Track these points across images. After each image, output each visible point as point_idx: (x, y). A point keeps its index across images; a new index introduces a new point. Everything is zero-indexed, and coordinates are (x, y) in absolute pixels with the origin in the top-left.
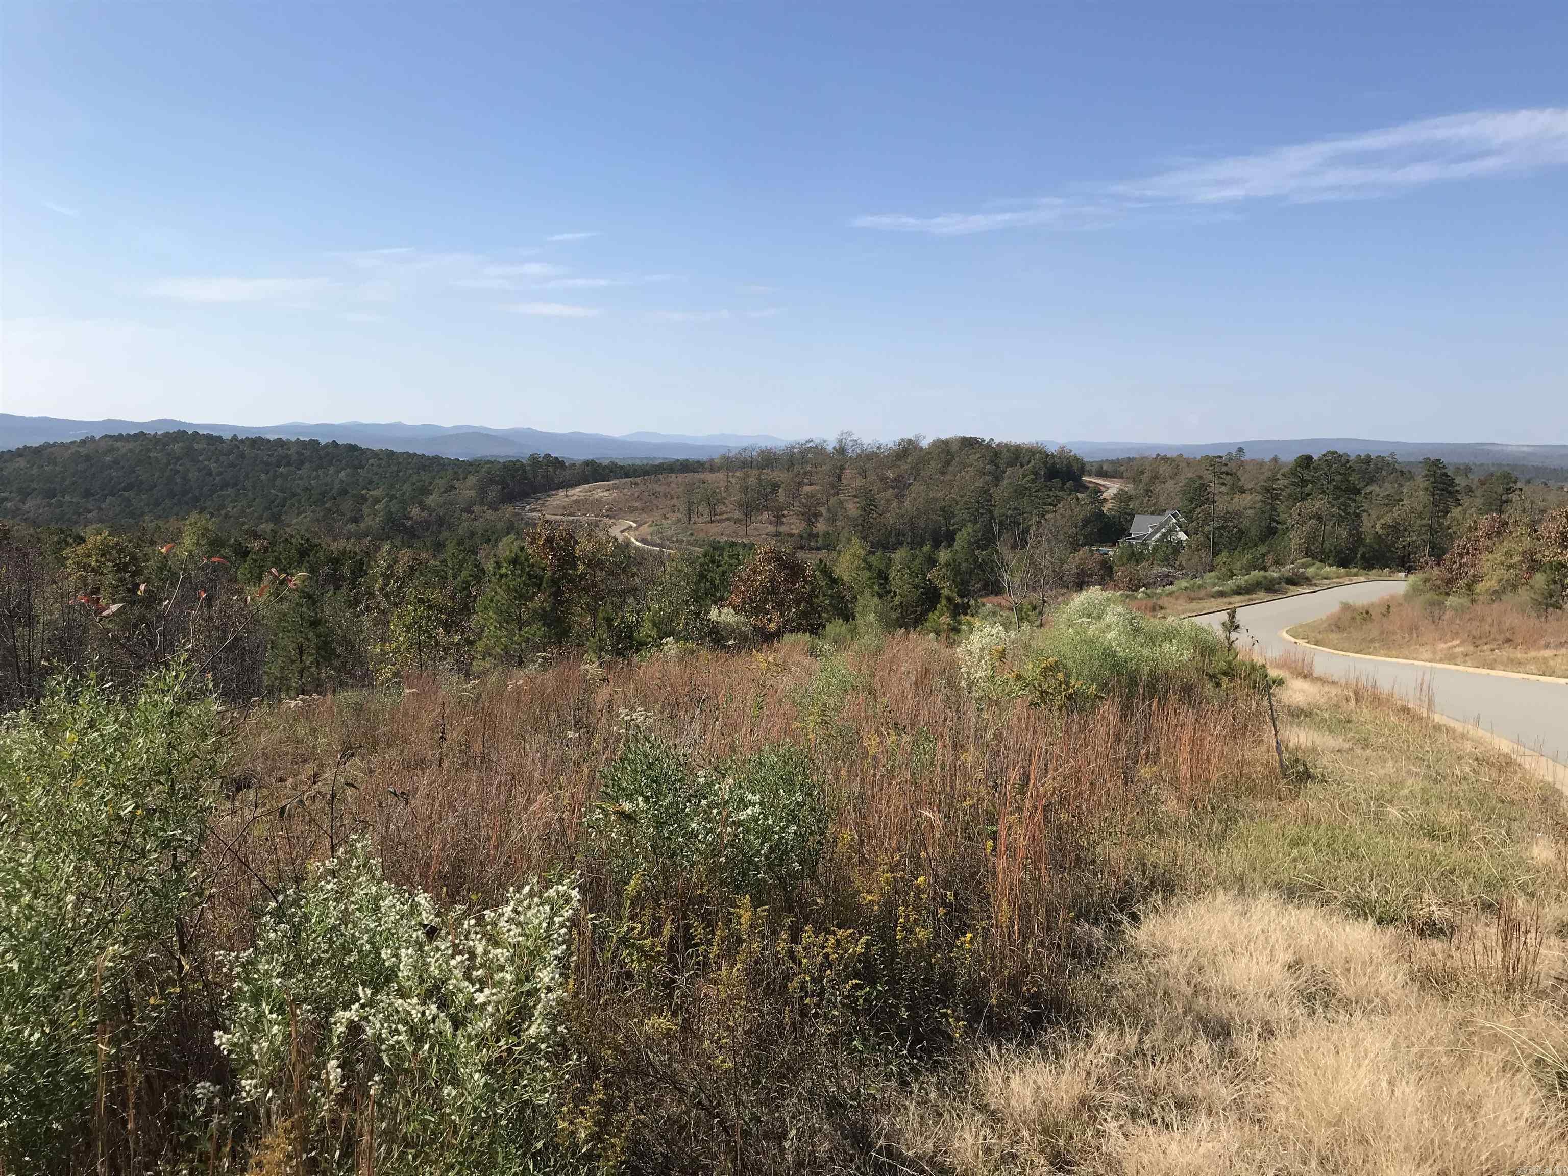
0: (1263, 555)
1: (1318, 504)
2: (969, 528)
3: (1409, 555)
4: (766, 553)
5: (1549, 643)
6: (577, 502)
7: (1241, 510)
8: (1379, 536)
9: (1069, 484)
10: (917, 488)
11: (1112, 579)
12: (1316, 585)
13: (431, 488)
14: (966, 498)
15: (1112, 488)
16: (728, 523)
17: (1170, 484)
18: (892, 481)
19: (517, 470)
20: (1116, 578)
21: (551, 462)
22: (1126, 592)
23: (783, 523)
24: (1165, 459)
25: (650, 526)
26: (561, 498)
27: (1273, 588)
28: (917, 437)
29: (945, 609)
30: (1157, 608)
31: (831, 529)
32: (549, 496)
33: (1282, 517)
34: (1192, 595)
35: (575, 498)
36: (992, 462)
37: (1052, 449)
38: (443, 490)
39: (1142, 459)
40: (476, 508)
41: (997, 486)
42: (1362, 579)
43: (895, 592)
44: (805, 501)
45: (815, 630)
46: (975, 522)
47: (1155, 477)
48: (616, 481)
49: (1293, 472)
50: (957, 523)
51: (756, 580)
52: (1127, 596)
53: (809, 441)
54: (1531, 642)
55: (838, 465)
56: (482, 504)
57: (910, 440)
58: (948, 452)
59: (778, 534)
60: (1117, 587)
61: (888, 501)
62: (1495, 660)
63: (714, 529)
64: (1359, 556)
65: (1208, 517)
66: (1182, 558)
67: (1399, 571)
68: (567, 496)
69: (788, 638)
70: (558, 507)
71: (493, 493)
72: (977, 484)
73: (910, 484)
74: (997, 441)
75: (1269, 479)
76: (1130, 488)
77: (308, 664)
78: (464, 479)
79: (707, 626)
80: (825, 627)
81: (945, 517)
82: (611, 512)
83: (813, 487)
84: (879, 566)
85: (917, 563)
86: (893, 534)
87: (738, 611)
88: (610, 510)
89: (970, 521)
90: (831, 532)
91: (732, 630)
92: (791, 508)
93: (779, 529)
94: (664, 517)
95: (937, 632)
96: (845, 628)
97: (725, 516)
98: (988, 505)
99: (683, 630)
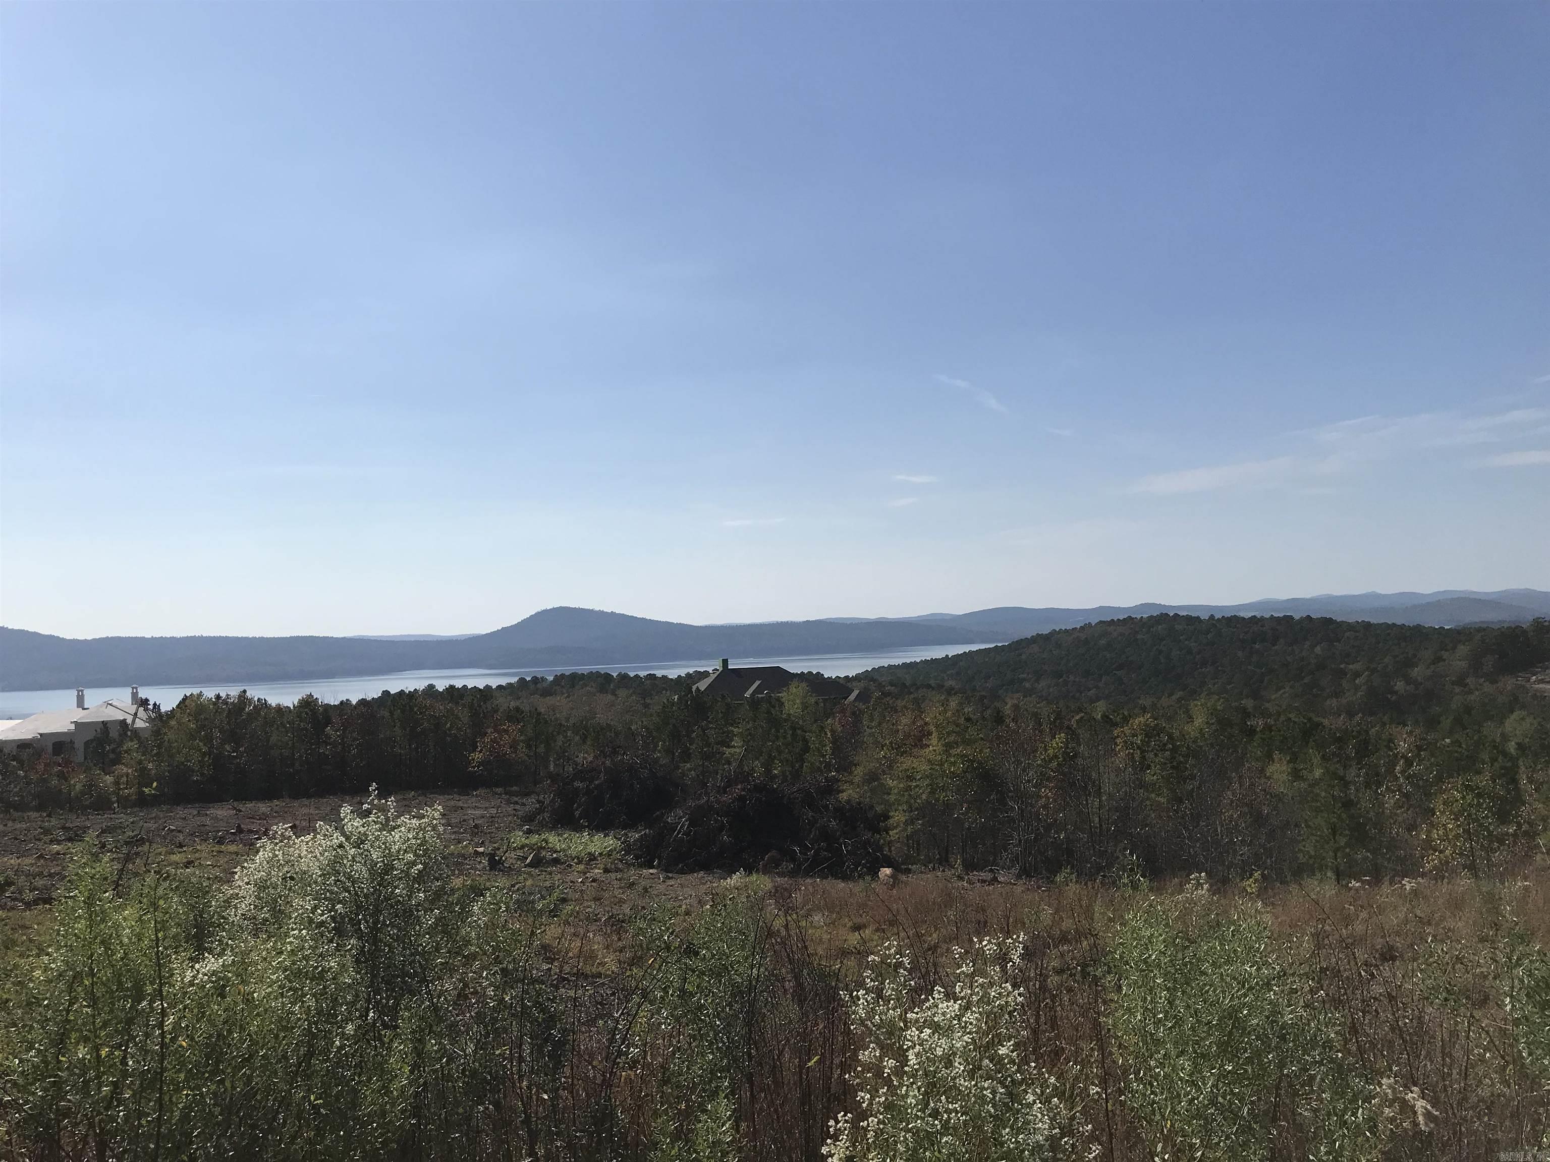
13: (1416, 660)
19: (1517, 637)
38: (1428, 662)
40: (1470, 681)
56: (1477, 676)
71: (1488, 664)
77: (1342, 844)
78: (1454, 648)
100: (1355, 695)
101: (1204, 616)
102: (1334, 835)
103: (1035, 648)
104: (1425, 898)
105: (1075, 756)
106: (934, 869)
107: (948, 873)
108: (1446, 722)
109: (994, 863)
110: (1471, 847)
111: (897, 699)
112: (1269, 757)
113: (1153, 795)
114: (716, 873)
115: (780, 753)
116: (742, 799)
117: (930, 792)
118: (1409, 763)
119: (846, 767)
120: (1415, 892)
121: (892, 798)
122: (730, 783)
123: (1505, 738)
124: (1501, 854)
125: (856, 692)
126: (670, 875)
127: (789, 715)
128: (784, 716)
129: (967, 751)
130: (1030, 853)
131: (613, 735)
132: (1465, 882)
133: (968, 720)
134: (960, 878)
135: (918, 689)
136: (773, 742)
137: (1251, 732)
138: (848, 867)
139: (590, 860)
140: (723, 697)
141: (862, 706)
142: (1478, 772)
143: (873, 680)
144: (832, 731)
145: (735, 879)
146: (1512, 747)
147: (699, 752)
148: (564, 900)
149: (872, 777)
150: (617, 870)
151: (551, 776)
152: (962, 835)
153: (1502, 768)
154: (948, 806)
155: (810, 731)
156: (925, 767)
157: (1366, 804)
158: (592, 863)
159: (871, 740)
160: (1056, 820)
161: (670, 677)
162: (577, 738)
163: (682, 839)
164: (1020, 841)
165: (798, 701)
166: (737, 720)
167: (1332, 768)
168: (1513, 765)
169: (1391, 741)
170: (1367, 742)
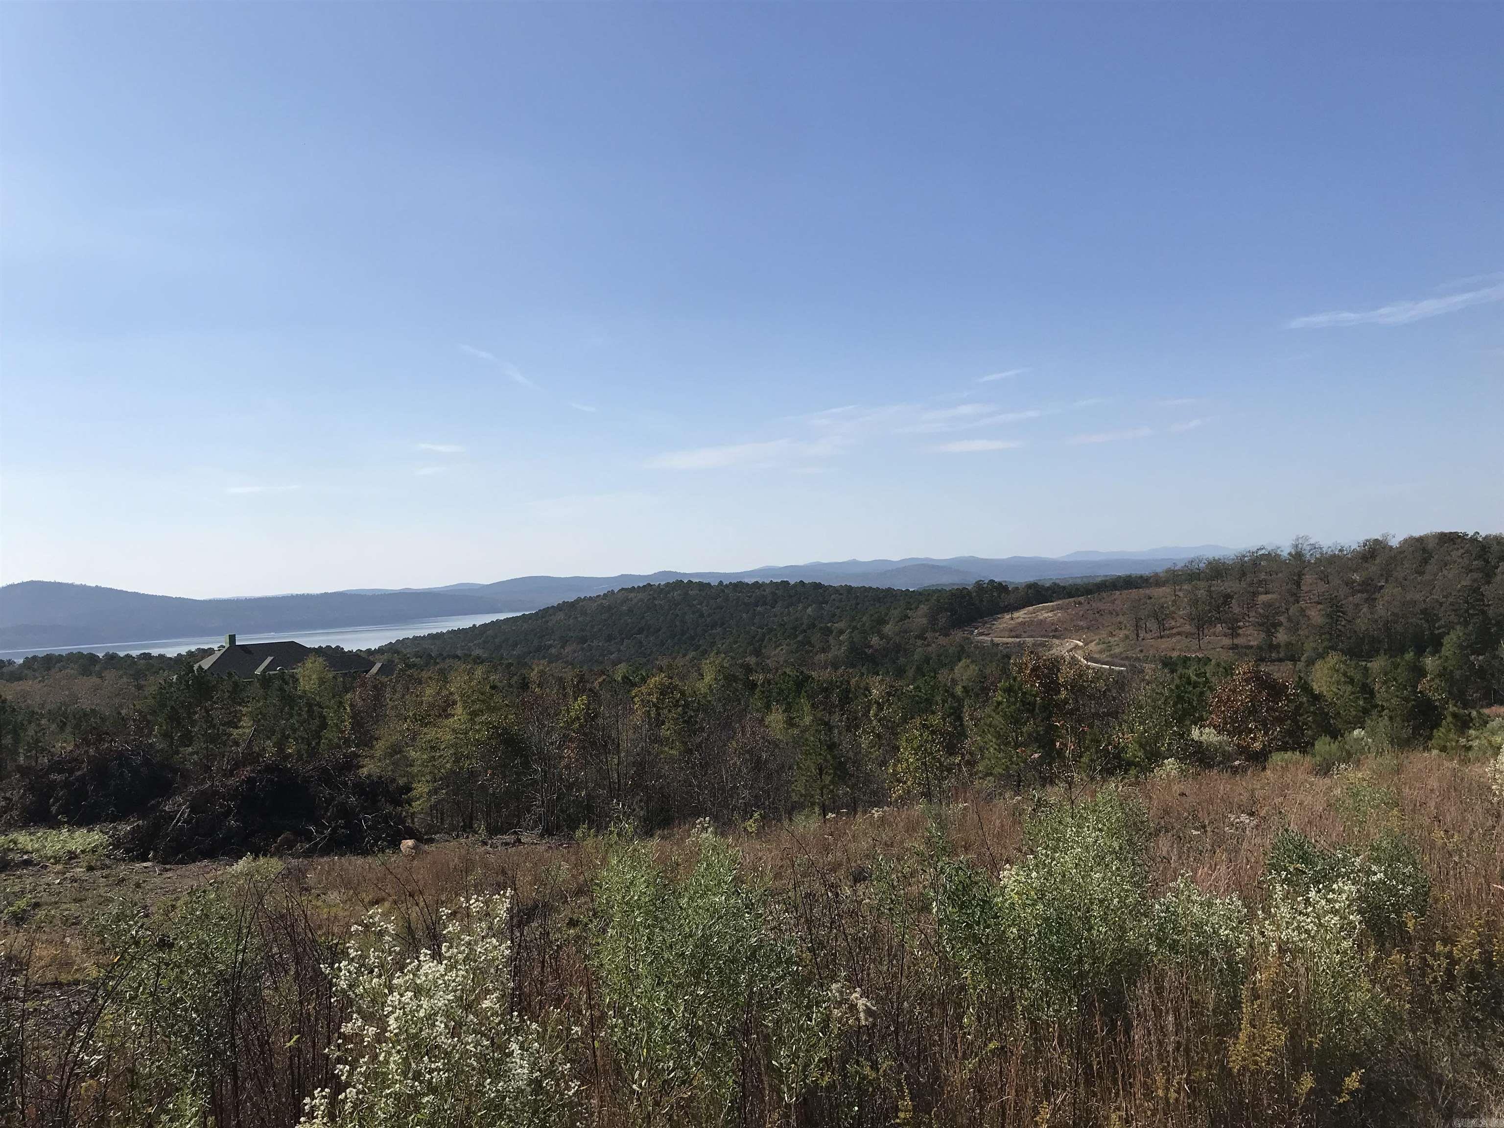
2: (1459, 631)
4: (1244, 673)
6: (1023, 624)
10: (1391, 591)
13: (887, 618)
14: (1451, 599)
16: (1178, 637)
18: (1359, 585)
19: (964, 597)
21: (996, 588)
23: (1239, 635)
25: (1098, 644)
26: (1007, 620)
28: (1385, 536)
29: (1451, 726)
31: (1293, 639)
32: (995, 620)
35: (1020, 620)
36: (1480, 557)
38: (897, 619)
40: (929, 635)
41: (1489, 583)
43: (1383, 706)
44: (1261, 611)
45: (1305, 748)
46: (1466, 624)
48: (1060, 602)
50: (1444, 627)
51: (1237, 701)
55: (1296, 570)
56: (935, 631)
57: (1376, 540)
58: (1424, 550)
59: (1235, 647)
61: (1357, 605)
63: (1164, 644)
68: (1012, 619)
69: (1277, 758)
70: (1003, 630)
71: (942, 620)
72: (1463, 583)
73: (1382, 587)
74: (1483, 534)
77: (827, 782)
78: (917, 608)
79: (1191, 745)
80: (1313, 745)
81: (1427, 621)
82: (1058, 631)
83: (1269, 596)
84: (1358, 677)
85: (1403, 675)
86: (1366, 641)
87: (1220, 731)
88: (1056, 630)
89: (1459, 623)
90: (1294, 642)
91: (1216, 750)
92: (1247, 618)
93: (1236, 641)
94: (1112, 635)
95: (1443, 749)
96: (1334, 747)
97: (1174, 631)
98: (1479, 605)
99: (1168, 750)
100: (838, 650)
101: (714, 583)
102: (821, 774)
103: (561, 616)
104: (890, 825)
105: (596, 716)
106: (457, 836)
107: (472, 838)
108: (911, 673)
109: (518, 825)
110: (927, 778)
111: (422, 670)
112: (768, 707)
113: (666, 749)
114: (222, 860)
115: (294, 731)
116: (250, 781)
117: (454, 762)
118: (880, 707)
119: (367, 741)
120: (882, 819)
121: (415, 770)
122: (238, 765)
123: (954, 682)
124: (950, 781)
125: (378, 665)
126: (168, 867)
127: (305, 691)
128: (299, 693)
129: (494, 718)
130: (553, 812)
131: (98, 721)
132: (920, 807)
133: (493, 687)
134: (485, 843)
135: (444, 659)
136: (287, 720)
137: (753, 686)
138: (368, 842)
139: (71, 859)
140: (230, 675)
141: (385, 679)
142: (933, 713)
143: (398, 652)
144: (351, 705)
145: (242, 865)
146: (958, 690)
147: (203, 735)
148: (37, 905)
149: (395, 750)
150: (104, 867)
151: (20, 769)
152: (487, 801)
153: (950, 708)
154: (473, 774)
155: (327, 707)
156: (450, 737)
157: (845, 745)
158: (72, 861)
159: (393, 713)
160: (577, 779)
161: (168, 656)
162: (53, 727)
163: (182, 828)
164: (543, 802)
165: (314, 677)
166: (246, 699)
167: (819, 715)
168: (959, 705)
169: (867, 689)
170: (848, 691)
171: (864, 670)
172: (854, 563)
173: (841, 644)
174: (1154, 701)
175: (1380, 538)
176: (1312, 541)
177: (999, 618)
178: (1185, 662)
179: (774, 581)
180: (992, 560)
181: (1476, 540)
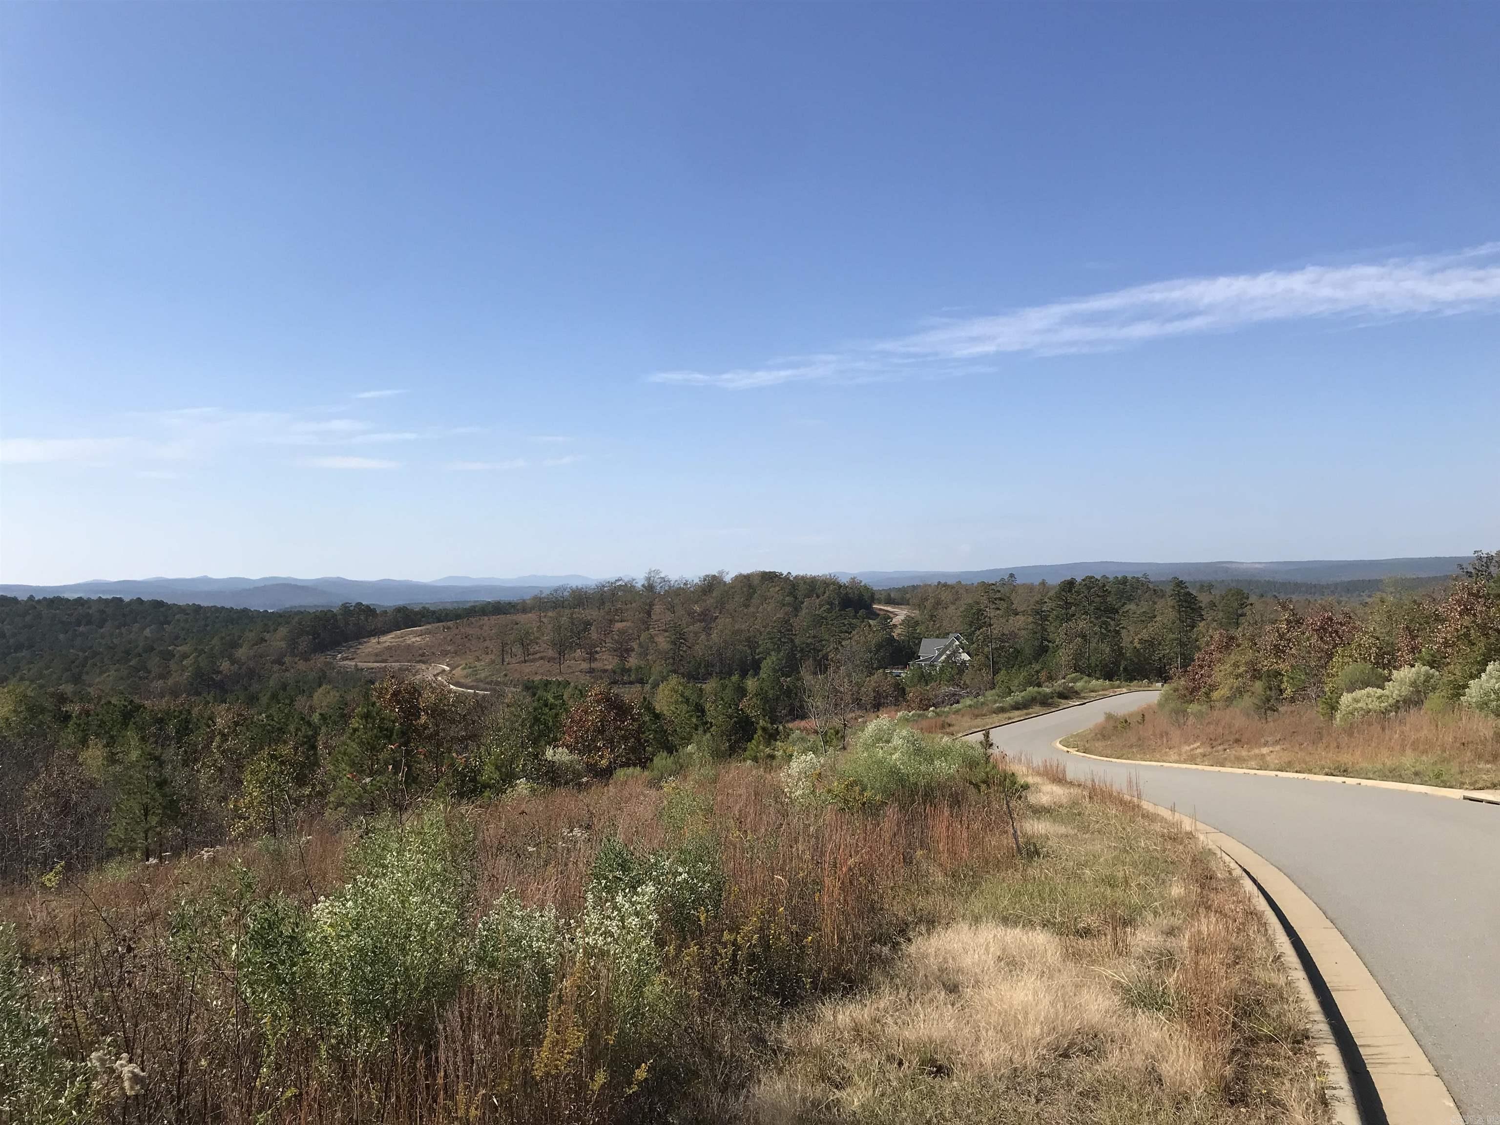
0: (1038, 672)
1: (1082, 624)
2: (774, 657)
3: (1165, 666)
4: (596, 695)
5: (1267, 742)
6: (389, 648)
7: (1016, 631)
8: (1138, 650)
9: (862, 612)
10: (723, 621)
11: (905, 700)
12: (1084, 698)
13: (241, 641)
14: (769, 629)
15: (900, 614)
16: (542, 662)
17: (951, 609)
18: (699, 615)
19: (328, 619)
20: (909, 698)
21: (362, 610)
22: (918, 712)
23: (596, 659)
24: (945, 585)
25: (464, 669)
26: (373, 644)
27: (1047, 703)
28: (721, 572)
29: (761, 738)
30: (946, 726)
31: (642, 663)
32: (360, 644)
33: (1051, 636)
34: (976, 712)
35: (387, 644)
36: (790, 594)
37: (844, 580)
38: (252, 643)
39: (926, 585)
40: (287, 659)
41: (796, 616)
42: (1125, 690)
43: (711, 723)
44: (617, 637)
45: (644, 763)
46: (779, 650)
47: (938, 603)
48: (429, 626)
49: (1058, 597)
50: (762, 653)
51: (588, 721)
52: (919, 716)
53: (618, 580)
54: (1255, 740)
55: (648, 601)
56: (293, 655)
58: (750, 586)
59: (591, 671)
60: (909, 708)
61: (696, 634)
62: (1225, 759)
63: (527, 668)
64: (1121, 669)
65: (987, 639)
66: (966, 678)
67: (1158, 681)
68: (379, 643)
69: (621, 774)
70: (369, 654)
71: (304, 643)
72: (778, 616)
73: (717, 617)
74: (794, 574)
75: (1037, 602)
76: (916, 613)
77: (154, 823)
78: (275, 630)
79: (544, 765)
80: (652, 760)
81: (750, 647)
82: (424, 657)
83: (624, 624)
84: (694, 698)
85: (728, 694)
86: (703, 665)
87: (571, 749)
88: (423, 655)
89: (774, 650)
90: (643, 666)
91: (567, 768)
92: (604, 644)
93: (593, 665)
94: (478, 659)
95: (755, 759)
96: (670, 761)
97: (537, 656)
98: (788, 634)
99: (522, 771)
100: (181, 676)
101: (23, 597)
102: (146, 815)
108: (264, 700)
110: (273, 812)
112: (84, 742)
118: (224, 737)
120: (213, 860)
123: (312, 709)
137: (67, 717)
142: (285, 742)
146: (316, 718)
153: (305, 737)
157: (179, 781)
167: (148, 749)
168: (315, 733)
169: (212, 718)
170: (187, 721)
171: (210, 698)
172: (206, 580)
173: (184, 669)
174: (512, 723)
175: (717, 575)
176: (662, 575)
177: (365, 642)
178: (546, 685)
179: (104, 597)
180: (362, 582)
181: (788, 579)
